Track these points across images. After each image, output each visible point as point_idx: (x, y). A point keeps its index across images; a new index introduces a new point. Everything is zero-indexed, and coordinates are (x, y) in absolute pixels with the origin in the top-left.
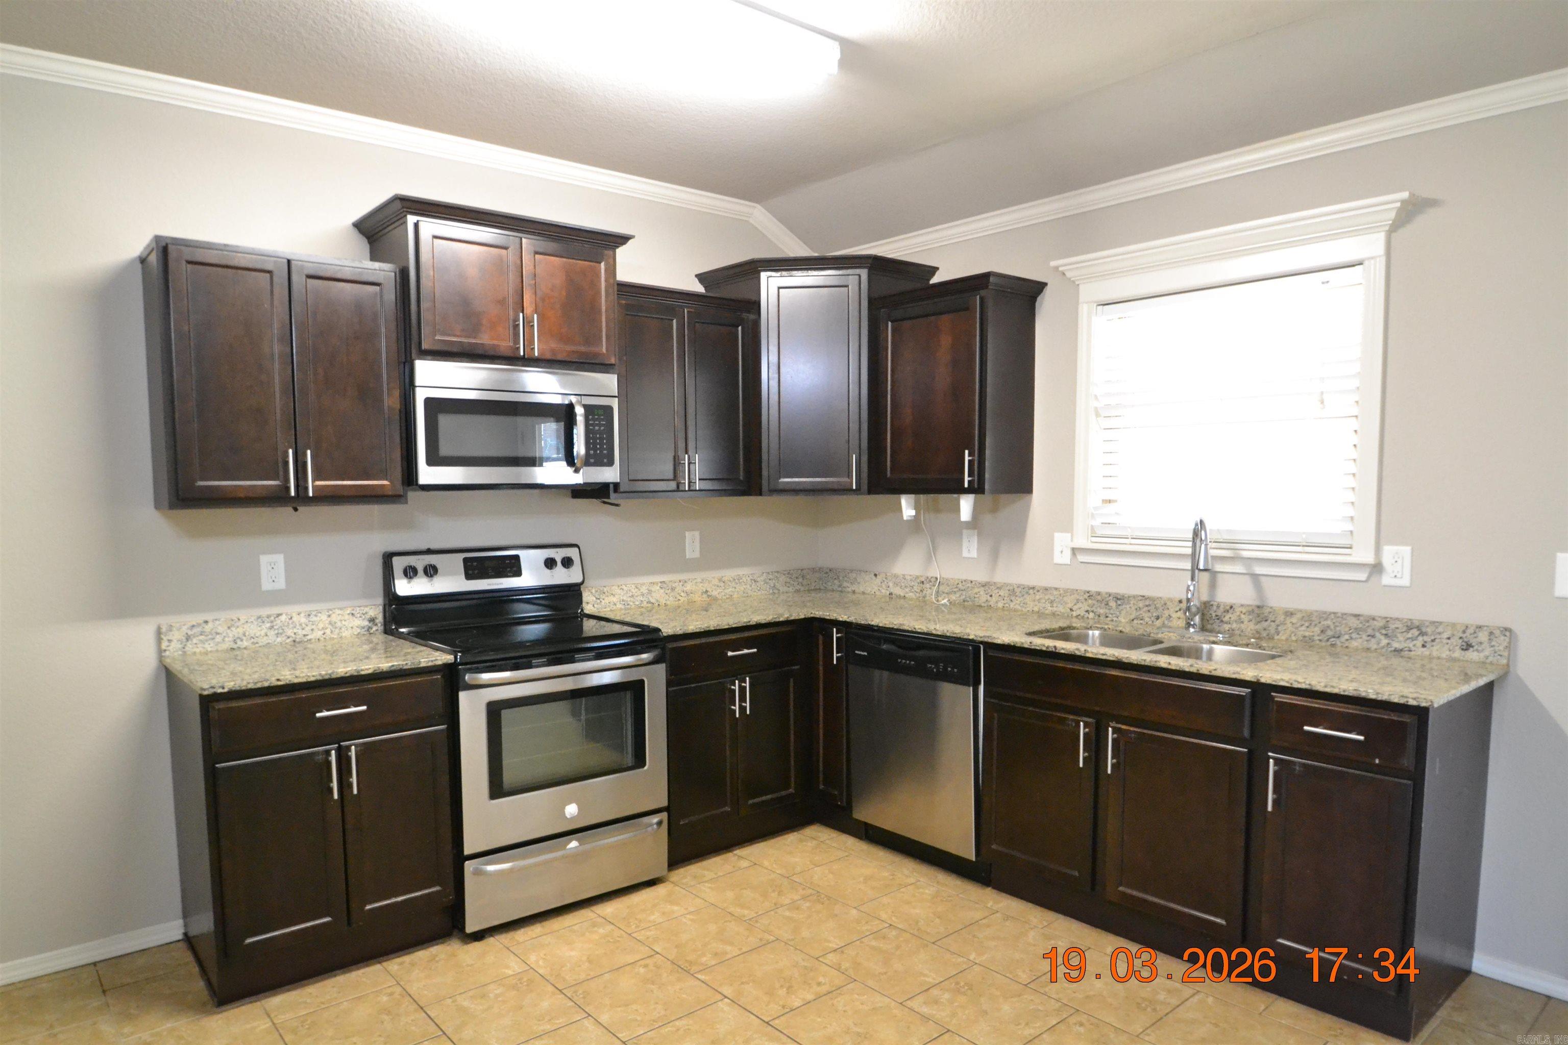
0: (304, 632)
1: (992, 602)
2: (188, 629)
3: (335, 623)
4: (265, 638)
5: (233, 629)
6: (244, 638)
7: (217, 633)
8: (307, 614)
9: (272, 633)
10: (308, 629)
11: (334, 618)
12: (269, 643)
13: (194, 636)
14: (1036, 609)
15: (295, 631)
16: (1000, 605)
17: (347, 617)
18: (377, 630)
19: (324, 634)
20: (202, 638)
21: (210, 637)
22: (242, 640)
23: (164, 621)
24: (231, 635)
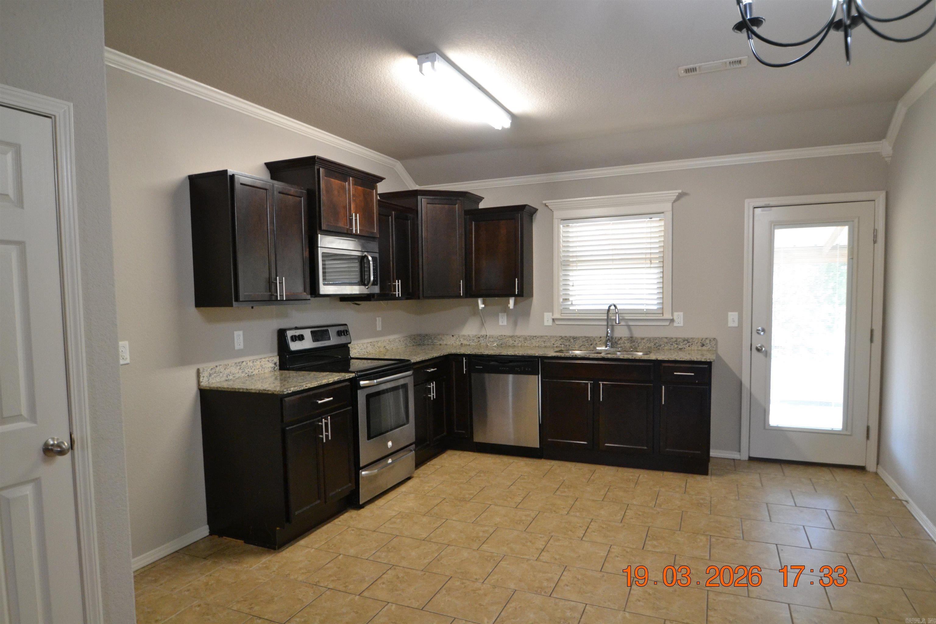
0: (252, 371)
1: (516, 344)
2: (210, 370)
3: (263, 366)
4: (238, 374)
5: (226, 370)
7: (221, 372)
8: (253, 361)
9: (240, 371)
10: (253, 369)
11: (262, 363)
12: (239, 377)
14: (537, 345)
15: (249, 370)
16: (520, 345)
17: (267, 362)
18: (277, 369)
19: (259, 371)
20: (215, 375)
21: (218, 374)
22: (230, 376)
23: (201, 366)
24: (226, 373)
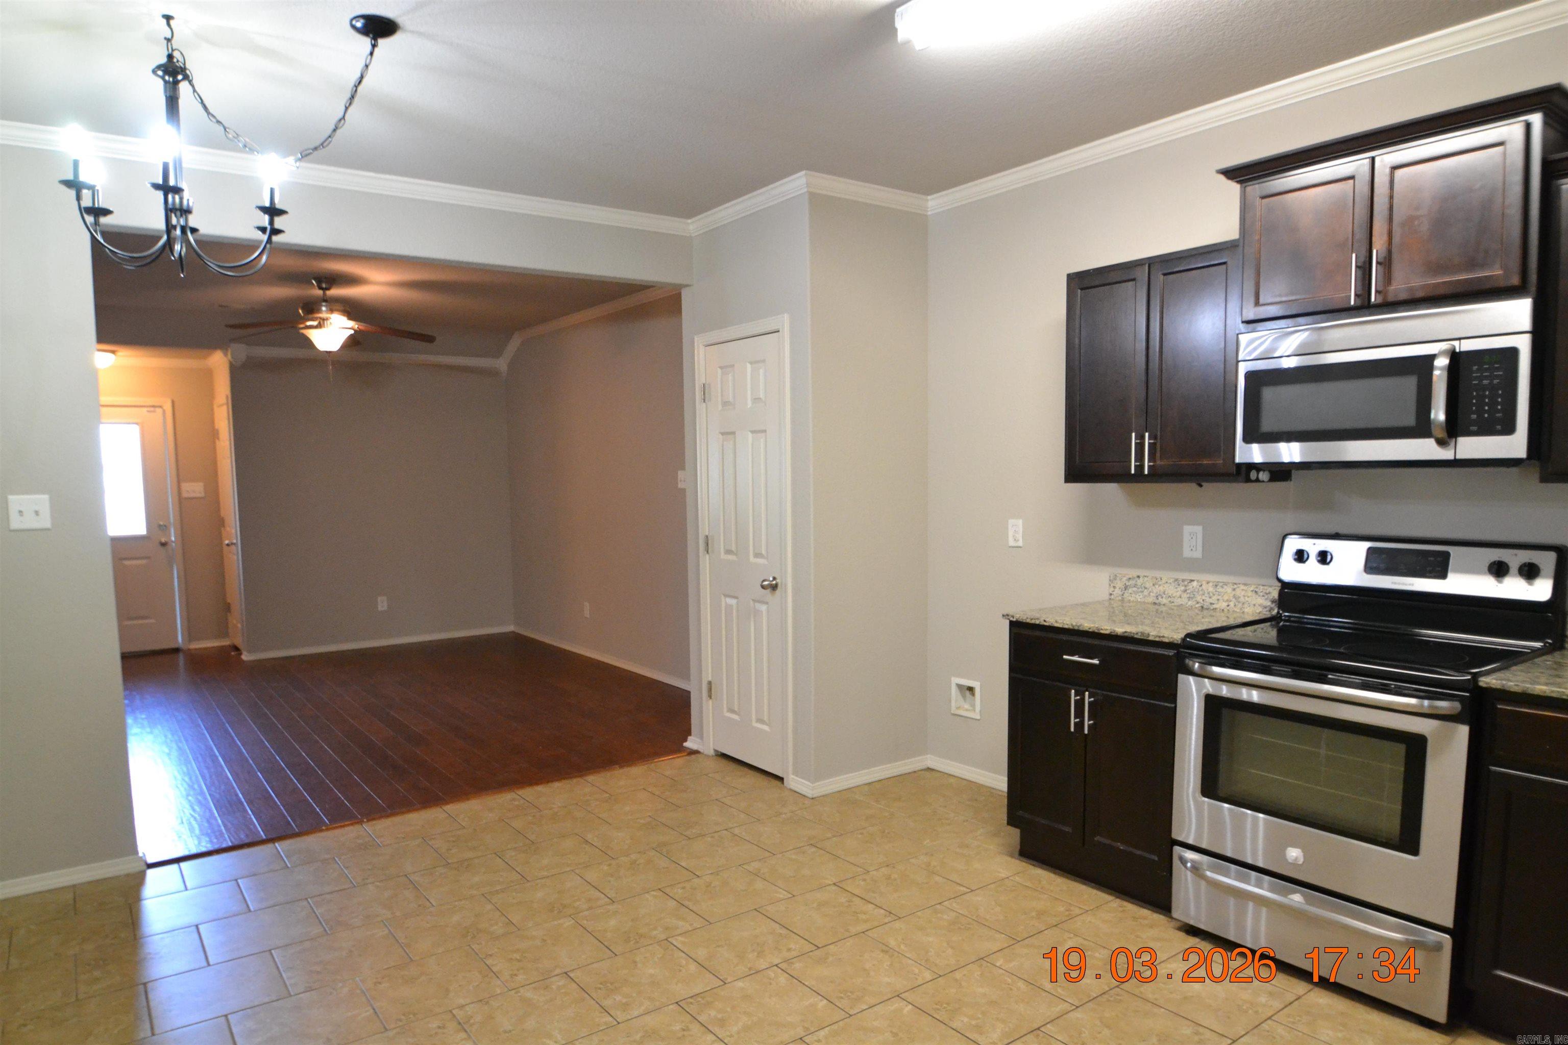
0: (1211, 600)
2: (1126, 580)
3: (1239, 597)
4: (1179, 599)
5: (1157, 586)
6: (1164, 596)
7: (1145, 588)
8: (1215, 584)
9: (1185, 596)
10: (1215, 598)
11: (1239, 592)
12: (1182, 604)
13: (1130, 586)
15: (1204, 598)
17: (1250, 594)
19: (1228, 606)
20: (1135, 589)
21: (1140, 589)
22: (1162, 598)
23: (1113, 571)
24: (1155, 591)
